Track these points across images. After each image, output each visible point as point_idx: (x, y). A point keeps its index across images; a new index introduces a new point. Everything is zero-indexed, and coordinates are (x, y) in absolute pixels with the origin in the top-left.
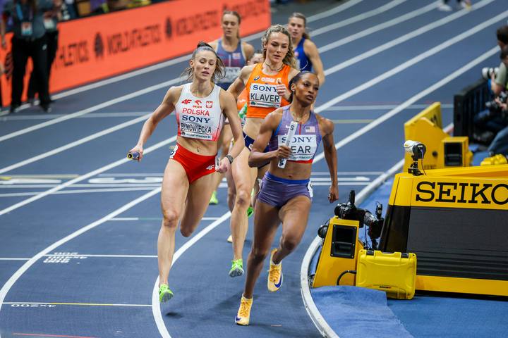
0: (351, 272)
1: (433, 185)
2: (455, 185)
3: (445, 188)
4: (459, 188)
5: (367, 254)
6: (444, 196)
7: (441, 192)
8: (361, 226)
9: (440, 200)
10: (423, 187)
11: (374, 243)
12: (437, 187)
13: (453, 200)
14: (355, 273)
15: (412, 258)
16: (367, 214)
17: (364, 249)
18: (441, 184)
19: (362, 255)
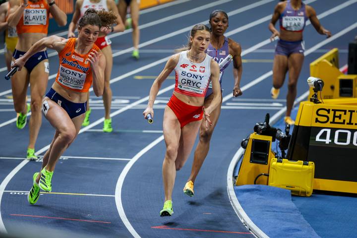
0: (265, 175)
1: (328, 111)
2: (345, 111)
3: (338, 114)
4: (348, 114)
5: (278, 162)
6: (337, 120)
7: (335, 117)
8: (274, 140)
9: (333, 122)
10: (321, 112)
11: (283, 153)
12: (332, 113)
13: (343, 123)
14: (268, 176)
15: (311, 165)
16: (278, 132)
17: (276, 157)
18: (335, 111)
19: (273, 162)
